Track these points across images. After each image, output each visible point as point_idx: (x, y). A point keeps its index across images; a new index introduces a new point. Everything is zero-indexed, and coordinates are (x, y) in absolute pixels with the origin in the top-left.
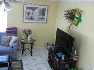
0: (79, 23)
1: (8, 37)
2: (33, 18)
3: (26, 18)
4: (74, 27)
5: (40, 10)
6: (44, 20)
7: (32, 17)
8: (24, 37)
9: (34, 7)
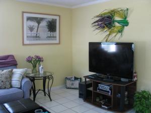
0: (125, 27)
1: (5, 71)
2: (38, 37)
3: (27, 37)
4: (115, 36)
5: (49, 22)
6: (56, 40)
7: (38, 35)
8: (30, 69)
9: (40, 18)
